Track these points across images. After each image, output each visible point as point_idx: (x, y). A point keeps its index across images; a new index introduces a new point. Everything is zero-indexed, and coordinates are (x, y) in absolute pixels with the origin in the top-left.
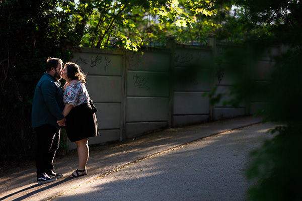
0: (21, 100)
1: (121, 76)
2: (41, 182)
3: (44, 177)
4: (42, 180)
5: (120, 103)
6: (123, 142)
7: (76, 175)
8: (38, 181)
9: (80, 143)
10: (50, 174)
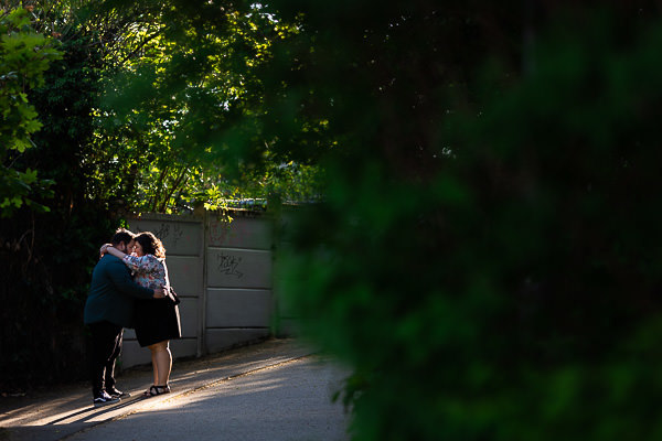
0: (52, 292)
1: (198, 256)
2: (99, 404)
3: (102, 397)
4: (100, 401)
5: (197, 297)
6: (203, 358)
7: (154, 391)
8: (95, 402)
9: (159, 347)
10: (111, 392)
